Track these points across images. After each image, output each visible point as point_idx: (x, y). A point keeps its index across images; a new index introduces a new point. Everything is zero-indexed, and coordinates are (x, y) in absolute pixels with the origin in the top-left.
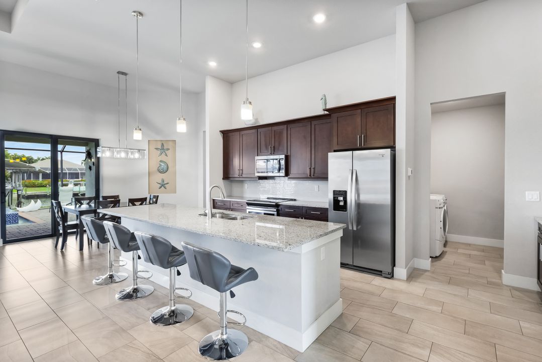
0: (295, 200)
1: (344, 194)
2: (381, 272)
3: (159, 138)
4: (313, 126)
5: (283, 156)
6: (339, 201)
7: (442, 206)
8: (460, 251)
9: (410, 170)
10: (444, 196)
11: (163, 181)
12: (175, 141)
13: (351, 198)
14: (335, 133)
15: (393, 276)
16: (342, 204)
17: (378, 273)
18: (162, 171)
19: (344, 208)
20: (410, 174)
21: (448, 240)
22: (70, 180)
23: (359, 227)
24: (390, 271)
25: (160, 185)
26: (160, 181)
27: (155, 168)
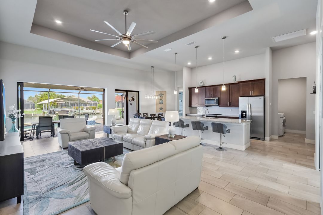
0: (221, 115)
1: (245, 112)
2: (260, 138)
3: (160, 90)
4: (230, 87)
5: (218, 98)
6: (243, 114)
7: (283, 117)
8: (291, 135)
9: (270, 104)
10: (284, 114)
11: (161, 107)
12: (166, 91)
13: (248, 114)
14: (241, 90)
15: (264, 140)
16: (244, 115)
17: (259, 139)
18: (161, 104)
19: (245, 117)
20: (270, 105)
21: (286, 131)
22: (84, 107)
23: (252, 123)
24: (263, 138)
25: (160, 109)
26: (160, 107)
27: (158, 102)
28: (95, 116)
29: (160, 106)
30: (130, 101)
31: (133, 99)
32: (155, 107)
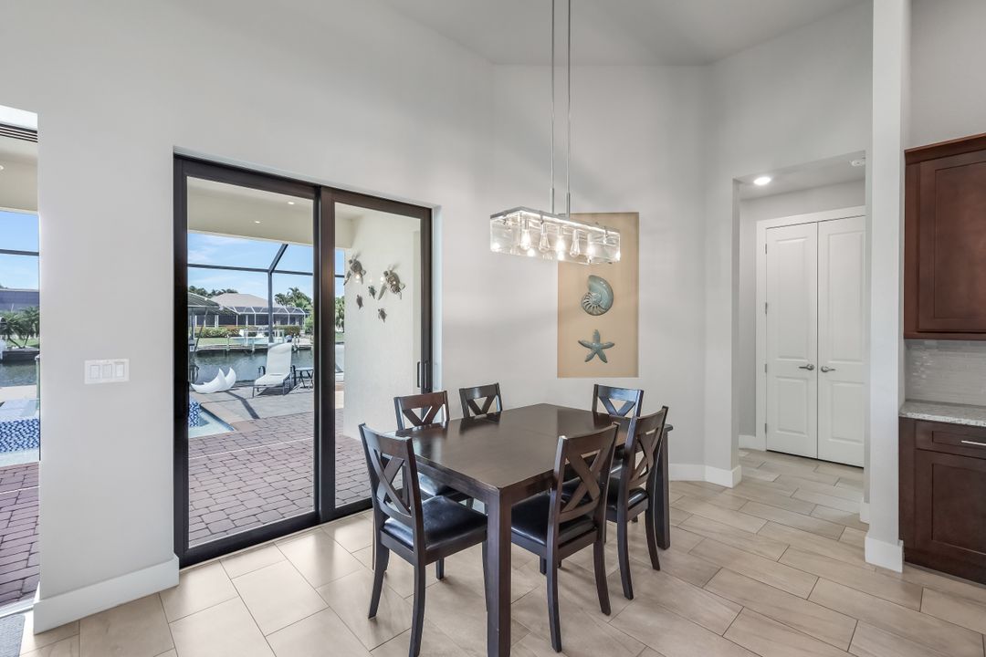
11: (597, 336)
12: (636, 215)
18: (597, 308)
25: (589, 352)
26: (589, 339)
27: (575, 300)
28: (226, 374)
29: (586, 326)
30: (377, 295)
31: (394, 282)
32: (552, 332)
